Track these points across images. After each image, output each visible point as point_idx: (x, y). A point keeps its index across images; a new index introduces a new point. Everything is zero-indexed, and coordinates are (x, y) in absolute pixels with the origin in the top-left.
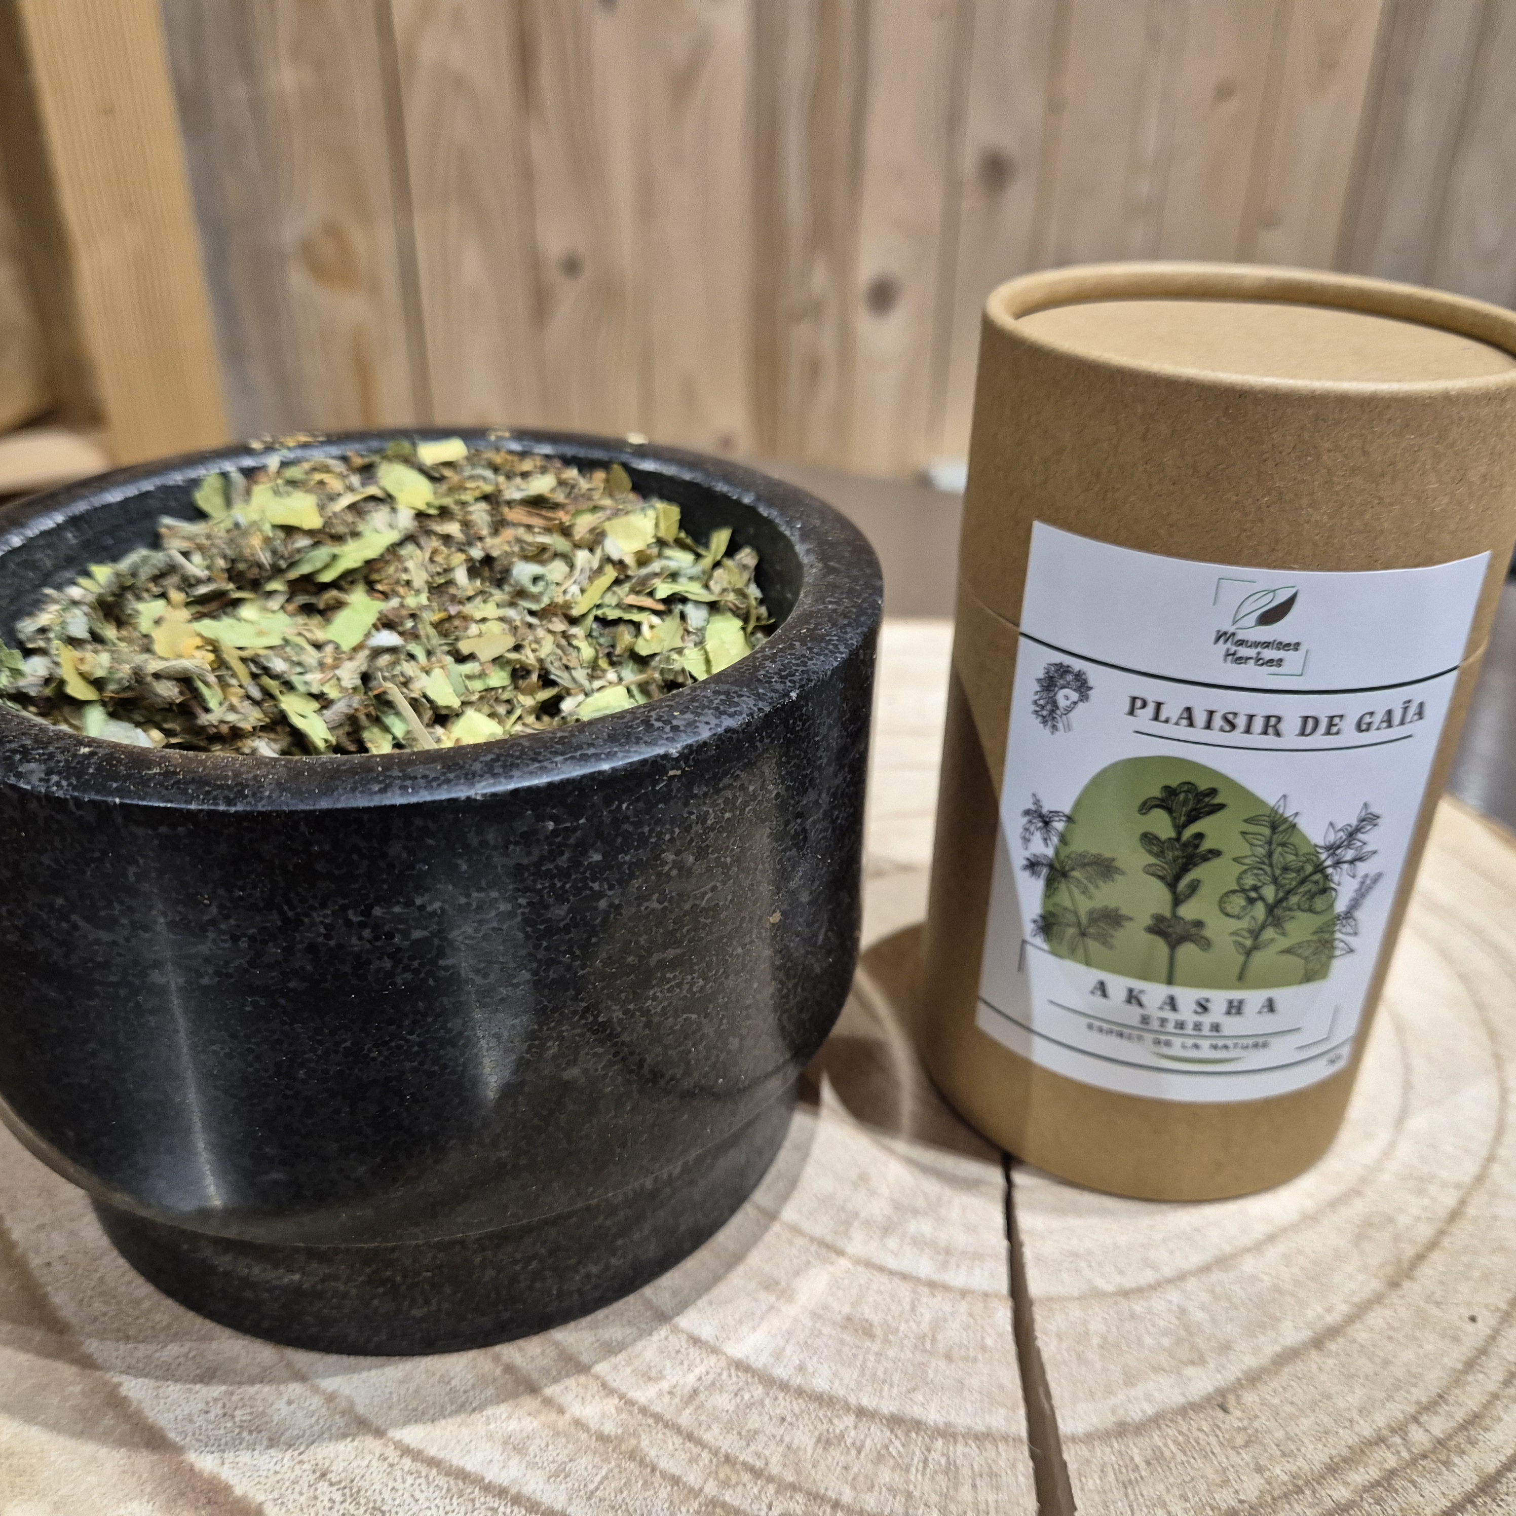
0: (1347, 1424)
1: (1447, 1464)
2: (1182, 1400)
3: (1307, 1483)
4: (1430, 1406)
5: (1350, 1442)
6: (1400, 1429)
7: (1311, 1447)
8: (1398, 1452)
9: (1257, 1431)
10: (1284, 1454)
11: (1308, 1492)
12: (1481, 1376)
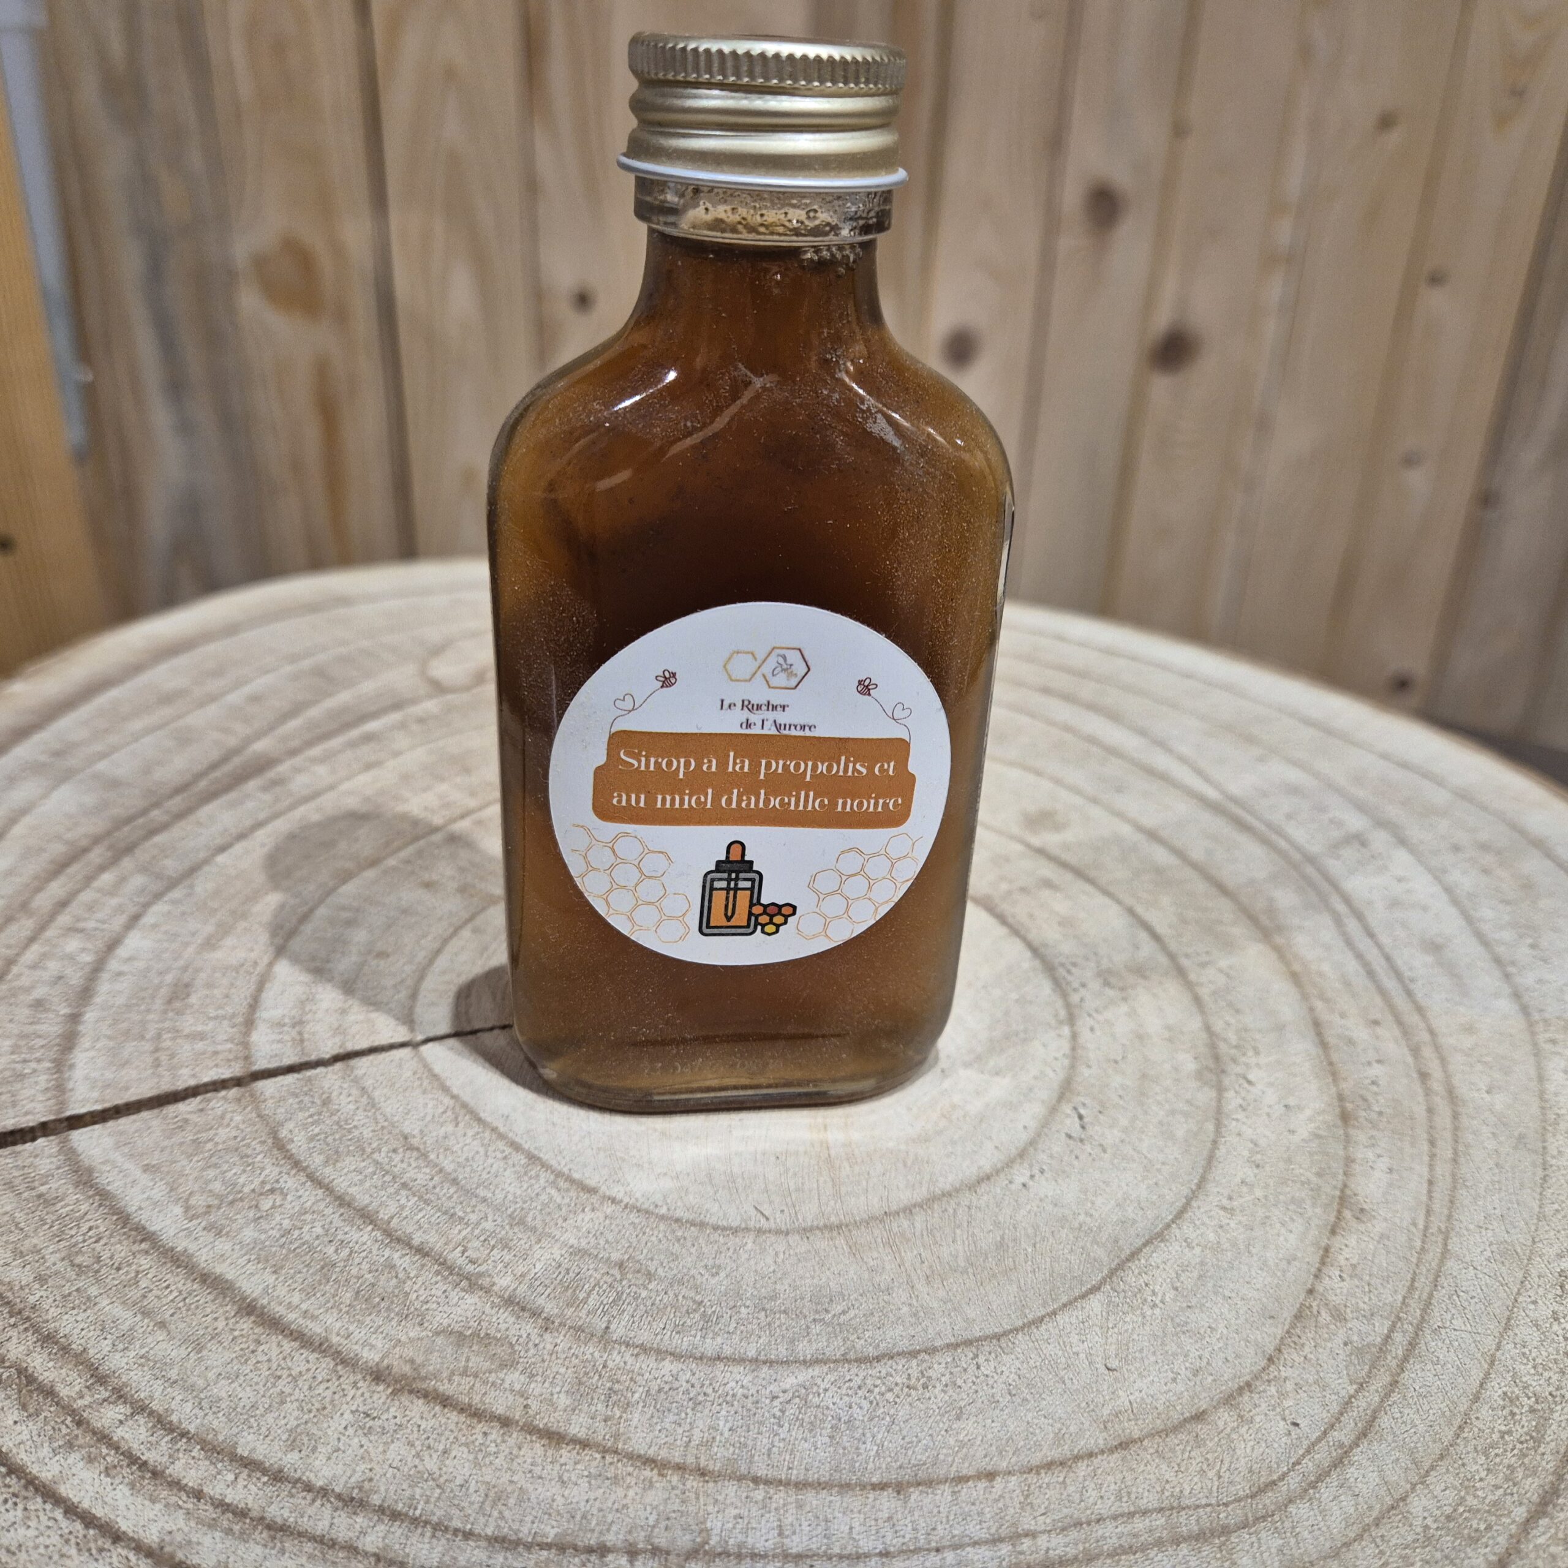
0: (121, 1346)
1: (70, 1445)
2: (131, 1209)
3: (28, 1319)
4: (162, 1423)
5: (91, 1352)
6: (120, 1395)
7: (79, 1318)
8: (82, 1397)
9: (97, 1271)
10: (64, 1297)
11: (12, 1321)
12: (230, 1477)
